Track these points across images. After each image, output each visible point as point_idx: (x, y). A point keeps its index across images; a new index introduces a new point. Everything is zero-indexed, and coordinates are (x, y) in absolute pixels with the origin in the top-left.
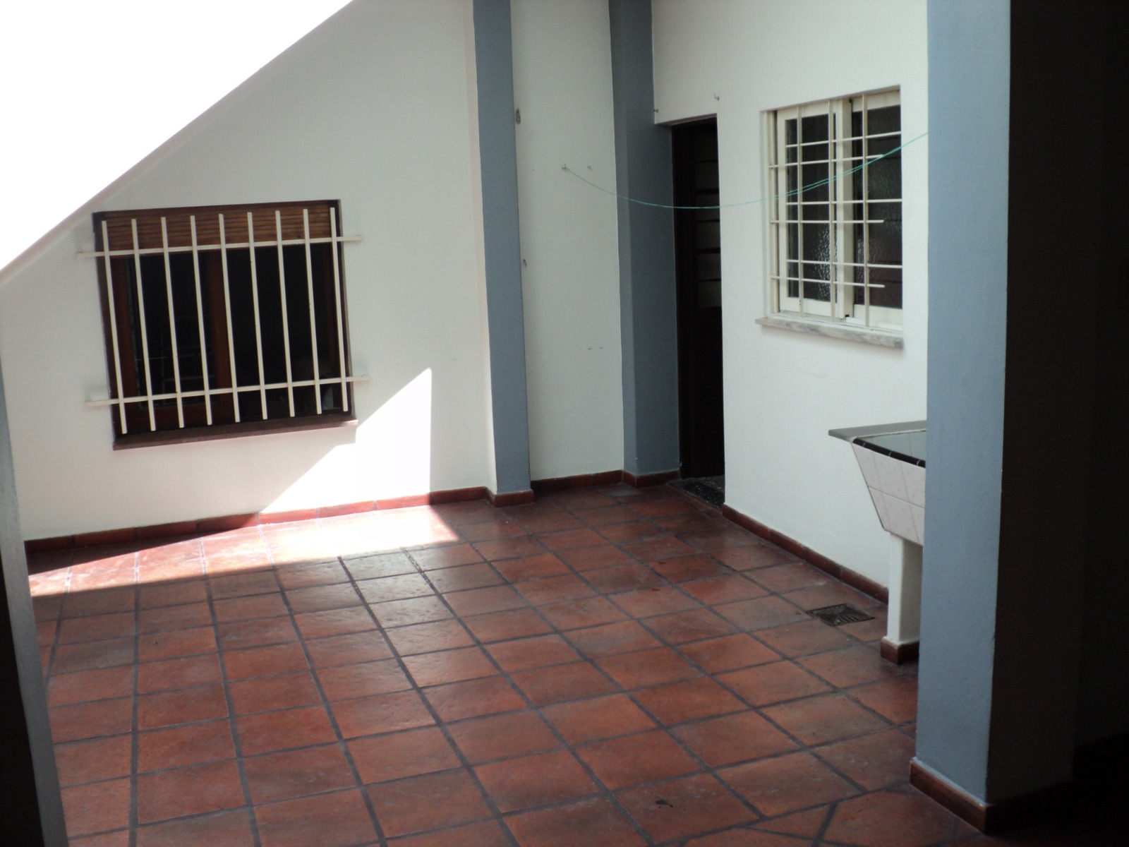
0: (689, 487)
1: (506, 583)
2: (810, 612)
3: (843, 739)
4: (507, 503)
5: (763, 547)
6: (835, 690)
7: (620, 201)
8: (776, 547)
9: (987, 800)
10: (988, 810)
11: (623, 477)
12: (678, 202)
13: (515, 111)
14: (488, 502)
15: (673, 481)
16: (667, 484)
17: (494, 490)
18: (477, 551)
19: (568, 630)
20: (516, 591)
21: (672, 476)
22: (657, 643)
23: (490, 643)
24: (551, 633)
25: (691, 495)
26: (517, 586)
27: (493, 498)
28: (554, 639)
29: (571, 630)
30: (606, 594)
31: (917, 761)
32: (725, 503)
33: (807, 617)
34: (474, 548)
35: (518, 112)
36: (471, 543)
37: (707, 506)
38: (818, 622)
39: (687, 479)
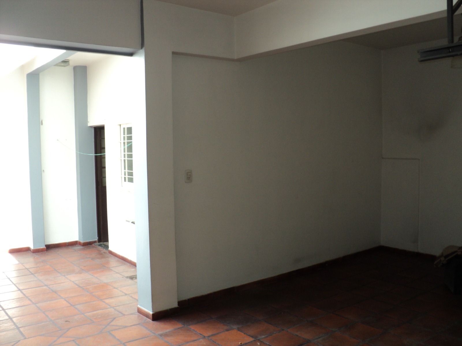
0: (100, 245)
1: (32, 274)
2: (127, 277)
3: (123, 305)
4: (36, 251)
5: (119, 261)
6: (126, 294)
7: (77, 153)
8: (123, 261)
9: (153, 312)
10: (153, 315)
11: (78, 243)
12: (96, 153)
13: (41, 121)
14: (30, 252)
15: (95, 244)
16: (93, 245)
17: (32, 248)
18: (24, 266)
19: (49, 285)
20: (35, 276)
21: (95, 242)
22: (77, 286)
23: (23, 290)
24: (44, 286)
25: (100, 247)
26: (36, 275)
27: (32, 250)
28: (45, 287)
29: (51, 285)
30: (64, 276)
31: (139, 306)
32: (109, 249)
33: (125, 278)
34: (23, 265)
35: (42, 121)
36: (22, 264)
37: (104, 250)
38: (128, 279)
39: (100, 243)
